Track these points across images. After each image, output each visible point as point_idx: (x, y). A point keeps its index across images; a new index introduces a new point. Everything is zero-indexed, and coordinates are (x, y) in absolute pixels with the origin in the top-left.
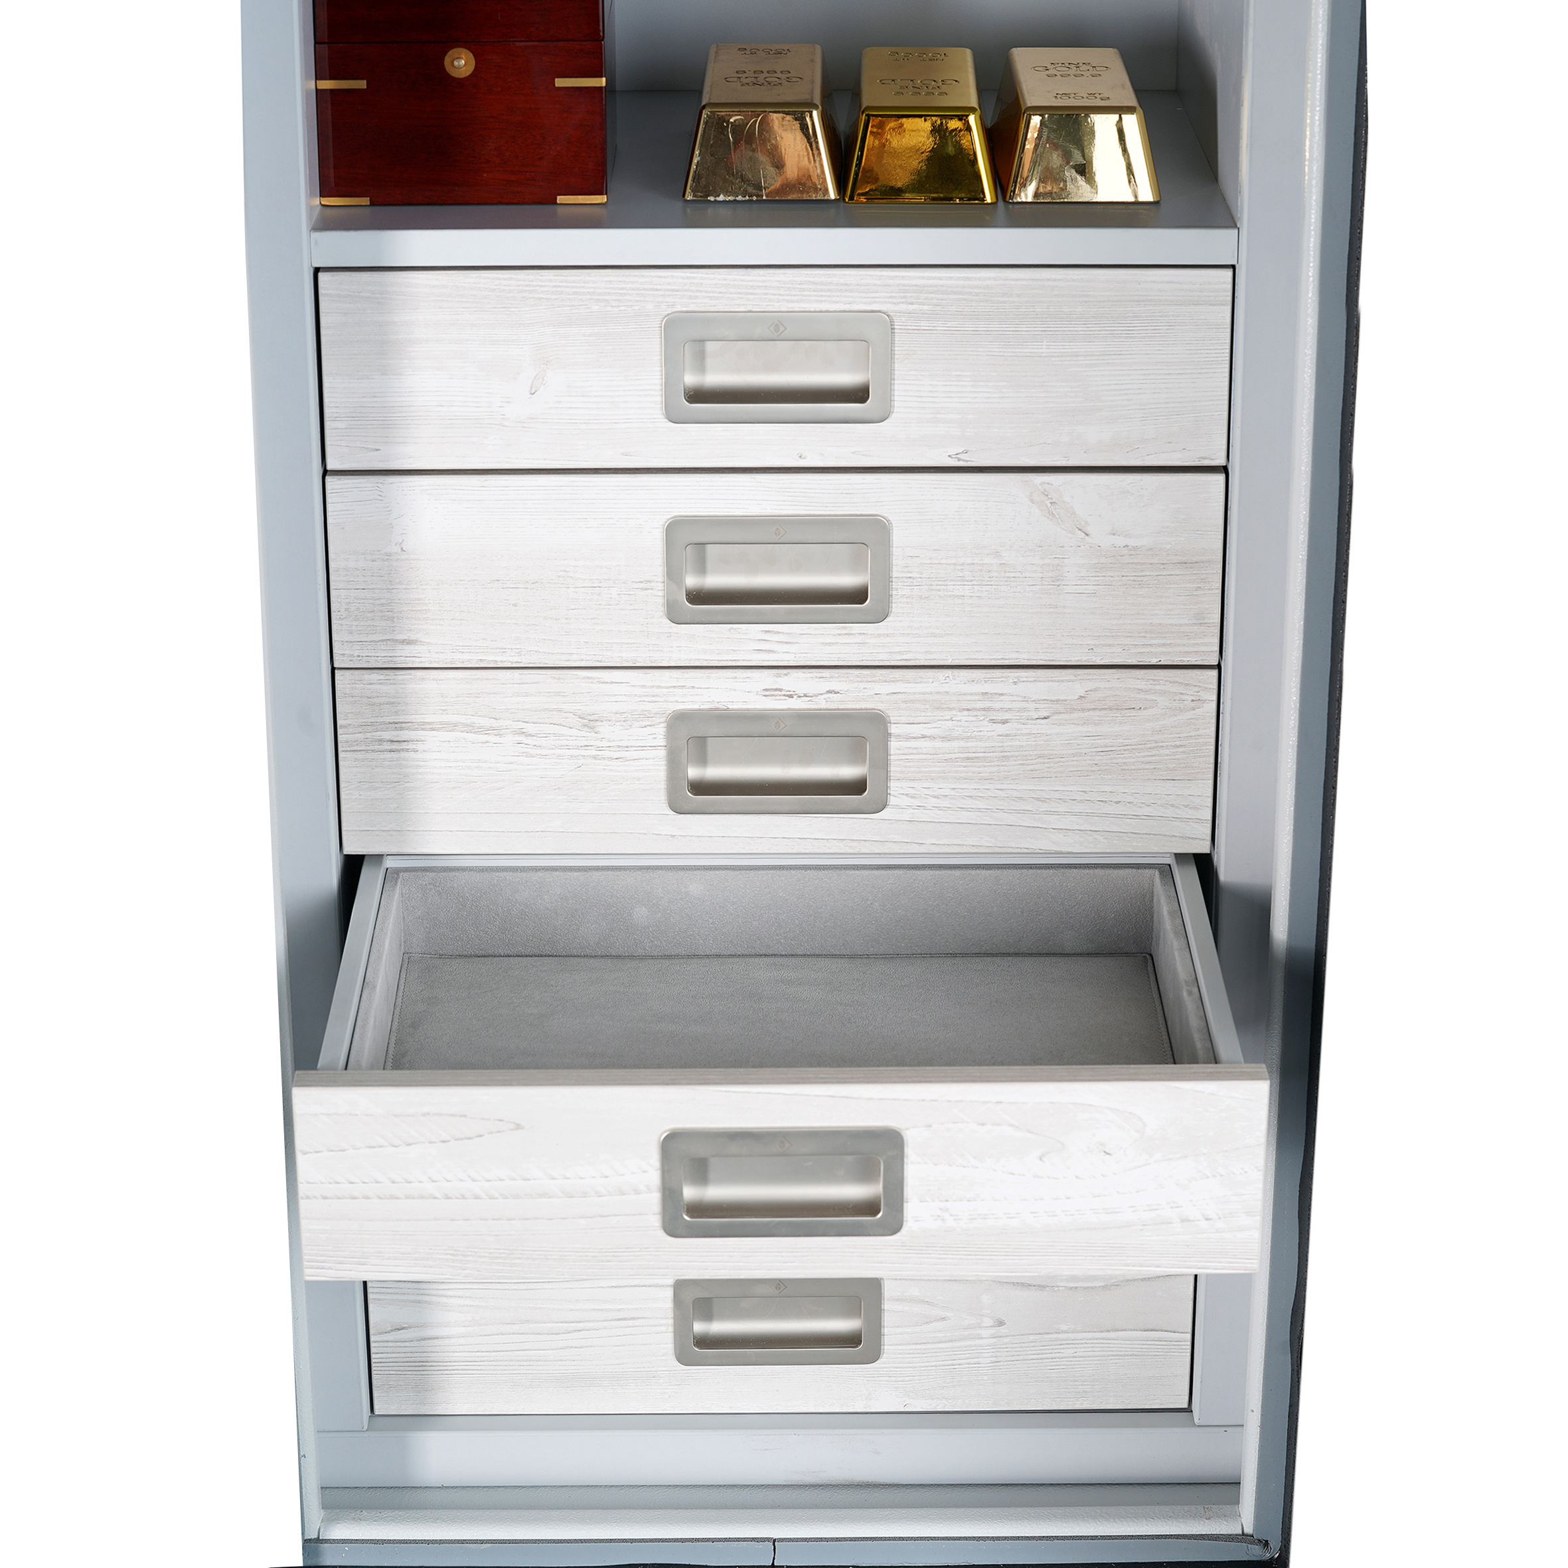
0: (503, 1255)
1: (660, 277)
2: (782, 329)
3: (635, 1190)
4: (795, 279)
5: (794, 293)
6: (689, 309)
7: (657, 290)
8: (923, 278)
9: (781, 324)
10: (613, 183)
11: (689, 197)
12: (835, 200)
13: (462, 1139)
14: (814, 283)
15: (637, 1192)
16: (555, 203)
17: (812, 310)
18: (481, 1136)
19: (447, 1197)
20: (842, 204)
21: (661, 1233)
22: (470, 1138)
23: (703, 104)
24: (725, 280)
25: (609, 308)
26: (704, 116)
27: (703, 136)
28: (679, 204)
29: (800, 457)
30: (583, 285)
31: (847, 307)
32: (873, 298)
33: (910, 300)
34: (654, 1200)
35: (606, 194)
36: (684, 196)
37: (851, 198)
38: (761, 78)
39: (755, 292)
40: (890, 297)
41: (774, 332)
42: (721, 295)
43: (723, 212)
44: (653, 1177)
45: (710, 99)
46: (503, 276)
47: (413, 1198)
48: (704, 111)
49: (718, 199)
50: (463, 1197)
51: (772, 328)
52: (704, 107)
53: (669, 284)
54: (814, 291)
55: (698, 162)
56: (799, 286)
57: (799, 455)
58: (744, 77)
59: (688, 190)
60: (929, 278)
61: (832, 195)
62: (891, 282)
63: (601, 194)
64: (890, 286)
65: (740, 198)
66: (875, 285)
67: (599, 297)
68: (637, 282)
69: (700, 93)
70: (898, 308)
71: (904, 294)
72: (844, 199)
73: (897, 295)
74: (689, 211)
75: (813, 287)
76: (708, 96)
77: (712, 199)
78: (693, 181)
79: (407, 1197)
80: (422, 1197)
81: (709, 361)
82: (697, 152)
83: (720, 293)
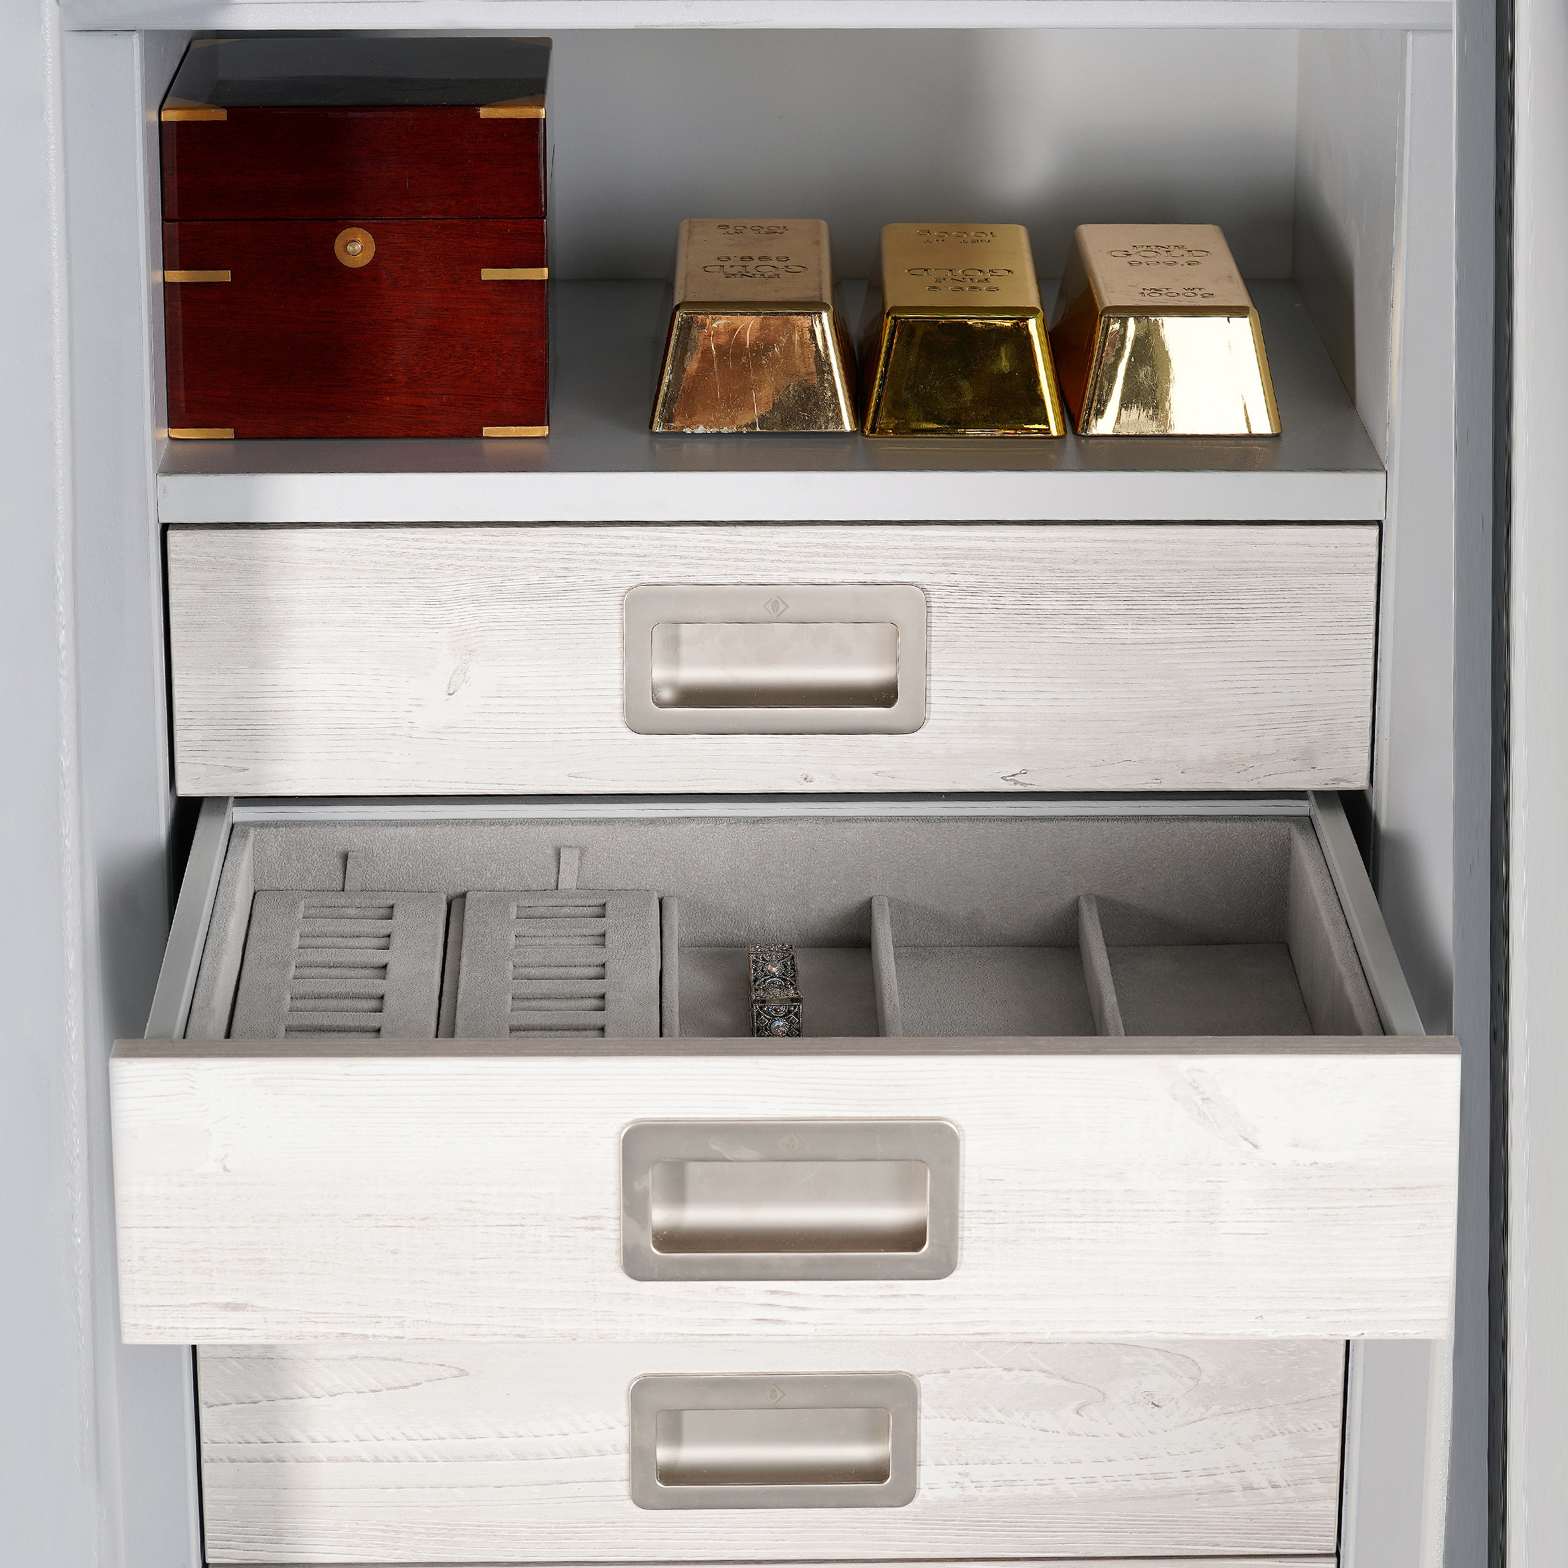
0: (443, 1531)
1: (622, 537)
2: (782, 607)
3: (599, 1451)
4: (801, 540)
5: (799, 559)
6: (659, 581)
7: (617, 554)
8: (969, 539)
9: (781, 600)
10: (556, 409)
11: (658, 429)
12: (852, 432)
13: (395, 1388)
14: (825, 546)
15: (601, 1453)
16: (479, 435)
17: (823, 581)
18: (418, 1384)
19: (377, 1460)
20: (860, 438)
21: (630, 1504)
22: (405, 1387)
23: (677, 303)
24: (707, 541)
25: (553, 580)
26: (678, 319)
27: (676, 346)
28: (645, 438)
29: (806, 779)
30: (518, 547)
31: (868, 578)
32: (903, 565)
33: (952, 569)
34: (621, 1463)
35: (548, 425)
36: (651, 427)
37: (873, 430)
38: (752, 265)
39: (746, 557)
40: (926, 565)
41: (771, 611)
42: (700, 562)
43: (703, 448)
44: (621, 1435)
45: (685, 296)
46: (412, 536)
47: (337, 1461)
48: (678, 313)
49: (696, 431)
50: (396, 1460)
51: (769, 606)
52: (678, 307)
53: (633, 547)
54: (825, 556)
55: (670, 381)
56: (806, 550)
57: (804, 777)
58: (729, 266)
59: (657, 419)
60: (977, 539)
61: (847, 425)
62: (926, 544)
63: (540, 423)
64: (925, 549)
65: (725, 430)
66: (905, 548)
67: (540, 565)
68: (591, 544)
69: (670, 286)
70: (935, 579)
71: (944, 561)
72: (863, 432)
73: (934, 561)
74: (657, 446)
75: (825, 550)
76: (682, 292)
77: (688, 431)
78: (663, 406)
79: (330, 1460)
80: (347, 1460)
81: (684, 650)
82: (668, 368)
83: (701, 559)
